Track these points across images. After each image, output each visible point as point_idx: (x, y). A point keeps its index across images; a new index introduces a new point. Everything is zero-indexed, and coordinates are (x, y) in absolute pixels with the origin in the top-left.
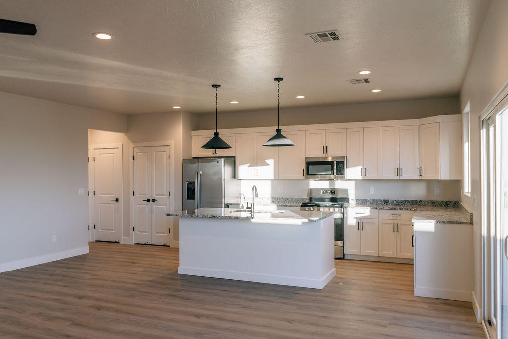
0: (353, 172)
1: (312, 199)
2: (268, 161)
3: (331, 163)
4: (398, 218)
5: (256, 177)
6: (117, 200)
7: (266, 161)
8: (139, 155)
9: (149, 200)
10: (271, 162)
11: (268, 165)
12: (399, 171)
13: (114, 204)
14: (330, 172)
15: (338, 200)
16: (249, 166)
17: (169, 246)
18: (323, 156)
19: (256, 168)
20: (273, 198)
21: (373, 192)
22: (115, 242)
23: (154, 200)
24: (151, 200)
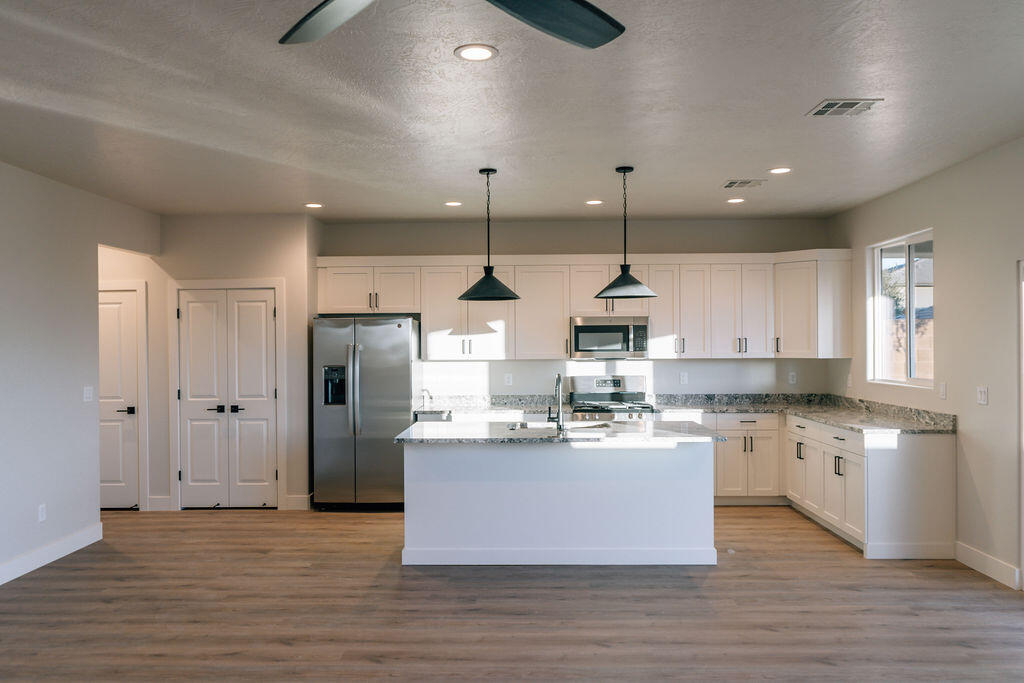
0: (661, 346)
1: (575, 397)
2: (492, 325)
3: (624, 330)
4: (751, 426)
5: (466, 356)
6: (131, 411)
7: (488, 323)
8: (191, 309)
9: (221, 409)
10: (498, 325)
11: (492, 331)
12: (742, 344)
13: (122, 421)
14: (619, 346)
15: (626, 397)
16: (450, 334)
17: (276, 508)
18: (605, 314)
19: (467, 338)
20: (493, 397)
21: (686, 382)
22: (131, 509)
23: (235, 409)
24: (228, 408)
